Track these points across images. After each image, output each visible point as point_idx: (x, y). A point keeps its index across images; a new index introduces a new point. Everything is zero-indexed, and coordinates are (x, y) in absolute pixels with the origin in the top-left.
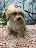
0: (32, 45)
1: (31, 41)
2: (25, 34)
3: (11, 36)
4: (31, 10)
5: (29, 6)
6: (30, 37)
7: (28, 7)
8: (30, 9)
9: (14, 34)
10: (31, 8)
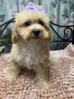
0: (69, 96)
1: (65, 86)
2: (51, 72)
3: (22, 80)
4: (55, 18)
5: (51, 9)
6: (62, 78)
7: (49, 12)
8: (54, 15)
9: (28, 75)
10: (56, 14)
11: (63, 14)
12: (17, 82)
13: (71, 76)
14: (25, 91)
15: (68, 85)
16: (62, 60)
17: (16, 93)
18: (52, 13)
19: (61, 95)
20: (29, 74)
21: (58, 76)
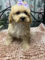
0: (41, 53)
1: (39, 48)
2: (30, 40)
3: (14, 45)
4: (32, 7)
5: (30, 2)
6: (37, 43)
7: (29, 4)
8: (32, 6)
11: (38, 5)
12: (12, 46)
13: (42, 42)
14: (16, 50)
15: (40, 47)
16: (37, 33)
17: (11, 52)
18: (31, 4)
19: (36, 52)
20: (18, 41)
21: (35, 42)
